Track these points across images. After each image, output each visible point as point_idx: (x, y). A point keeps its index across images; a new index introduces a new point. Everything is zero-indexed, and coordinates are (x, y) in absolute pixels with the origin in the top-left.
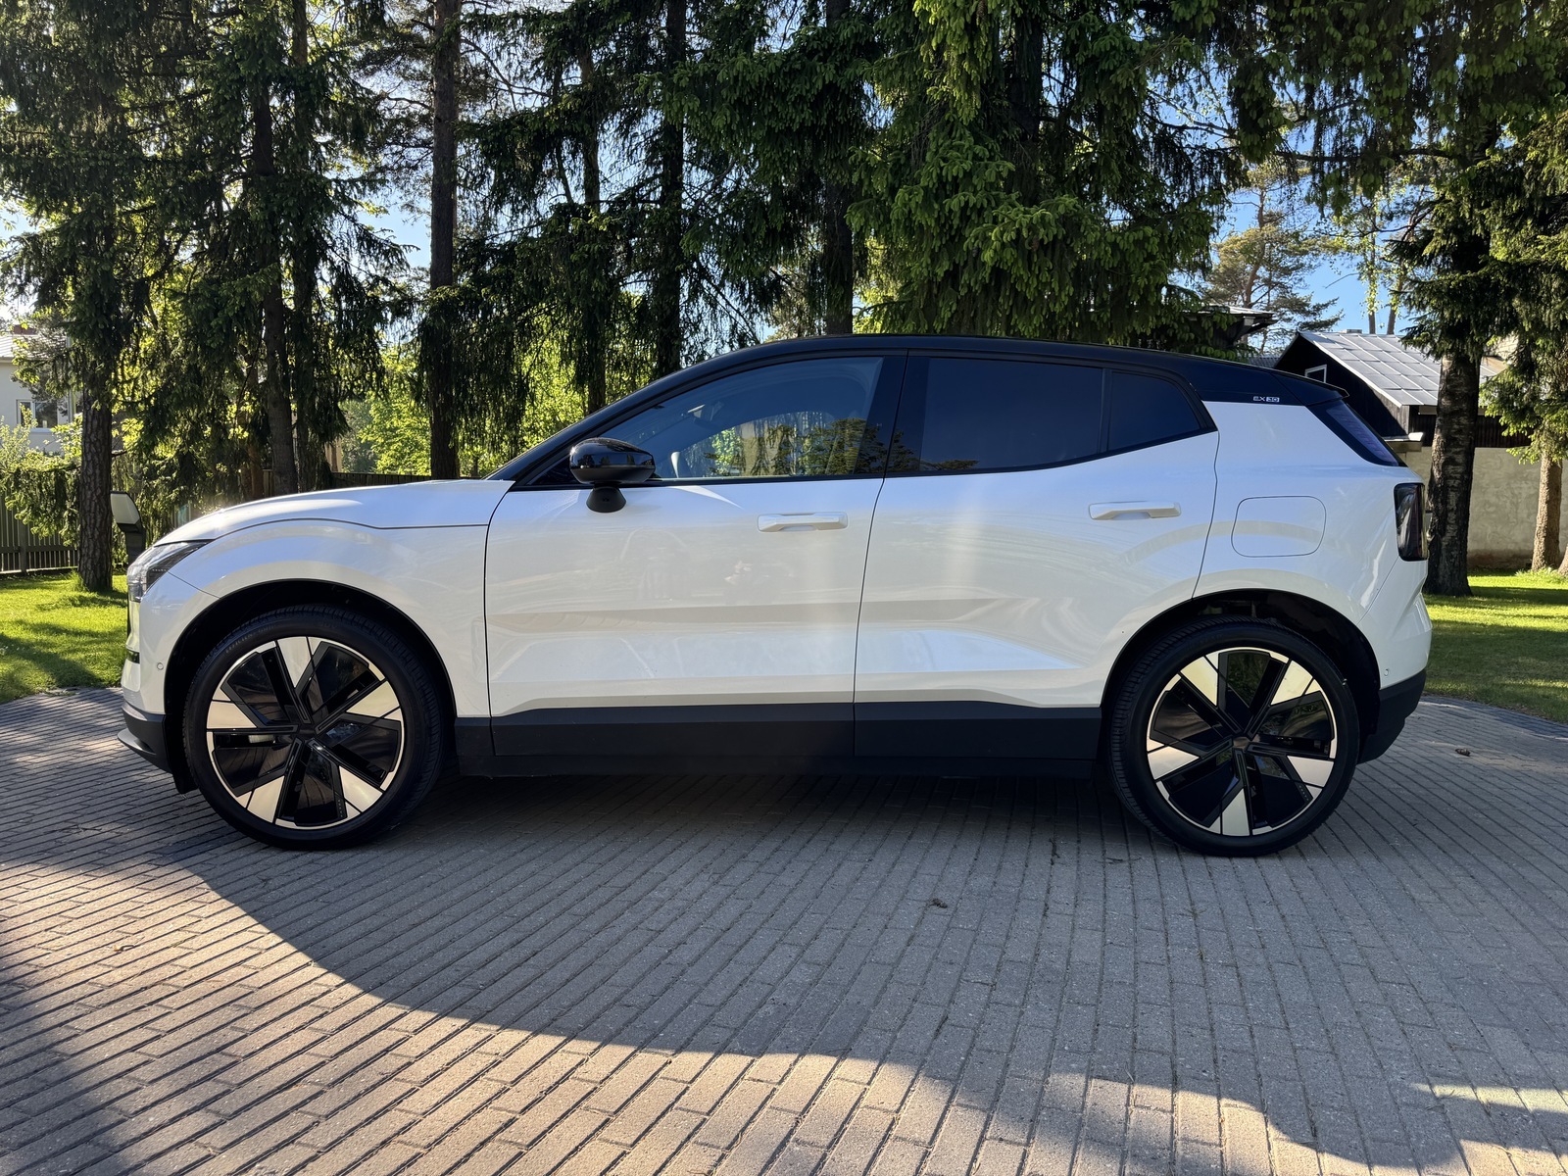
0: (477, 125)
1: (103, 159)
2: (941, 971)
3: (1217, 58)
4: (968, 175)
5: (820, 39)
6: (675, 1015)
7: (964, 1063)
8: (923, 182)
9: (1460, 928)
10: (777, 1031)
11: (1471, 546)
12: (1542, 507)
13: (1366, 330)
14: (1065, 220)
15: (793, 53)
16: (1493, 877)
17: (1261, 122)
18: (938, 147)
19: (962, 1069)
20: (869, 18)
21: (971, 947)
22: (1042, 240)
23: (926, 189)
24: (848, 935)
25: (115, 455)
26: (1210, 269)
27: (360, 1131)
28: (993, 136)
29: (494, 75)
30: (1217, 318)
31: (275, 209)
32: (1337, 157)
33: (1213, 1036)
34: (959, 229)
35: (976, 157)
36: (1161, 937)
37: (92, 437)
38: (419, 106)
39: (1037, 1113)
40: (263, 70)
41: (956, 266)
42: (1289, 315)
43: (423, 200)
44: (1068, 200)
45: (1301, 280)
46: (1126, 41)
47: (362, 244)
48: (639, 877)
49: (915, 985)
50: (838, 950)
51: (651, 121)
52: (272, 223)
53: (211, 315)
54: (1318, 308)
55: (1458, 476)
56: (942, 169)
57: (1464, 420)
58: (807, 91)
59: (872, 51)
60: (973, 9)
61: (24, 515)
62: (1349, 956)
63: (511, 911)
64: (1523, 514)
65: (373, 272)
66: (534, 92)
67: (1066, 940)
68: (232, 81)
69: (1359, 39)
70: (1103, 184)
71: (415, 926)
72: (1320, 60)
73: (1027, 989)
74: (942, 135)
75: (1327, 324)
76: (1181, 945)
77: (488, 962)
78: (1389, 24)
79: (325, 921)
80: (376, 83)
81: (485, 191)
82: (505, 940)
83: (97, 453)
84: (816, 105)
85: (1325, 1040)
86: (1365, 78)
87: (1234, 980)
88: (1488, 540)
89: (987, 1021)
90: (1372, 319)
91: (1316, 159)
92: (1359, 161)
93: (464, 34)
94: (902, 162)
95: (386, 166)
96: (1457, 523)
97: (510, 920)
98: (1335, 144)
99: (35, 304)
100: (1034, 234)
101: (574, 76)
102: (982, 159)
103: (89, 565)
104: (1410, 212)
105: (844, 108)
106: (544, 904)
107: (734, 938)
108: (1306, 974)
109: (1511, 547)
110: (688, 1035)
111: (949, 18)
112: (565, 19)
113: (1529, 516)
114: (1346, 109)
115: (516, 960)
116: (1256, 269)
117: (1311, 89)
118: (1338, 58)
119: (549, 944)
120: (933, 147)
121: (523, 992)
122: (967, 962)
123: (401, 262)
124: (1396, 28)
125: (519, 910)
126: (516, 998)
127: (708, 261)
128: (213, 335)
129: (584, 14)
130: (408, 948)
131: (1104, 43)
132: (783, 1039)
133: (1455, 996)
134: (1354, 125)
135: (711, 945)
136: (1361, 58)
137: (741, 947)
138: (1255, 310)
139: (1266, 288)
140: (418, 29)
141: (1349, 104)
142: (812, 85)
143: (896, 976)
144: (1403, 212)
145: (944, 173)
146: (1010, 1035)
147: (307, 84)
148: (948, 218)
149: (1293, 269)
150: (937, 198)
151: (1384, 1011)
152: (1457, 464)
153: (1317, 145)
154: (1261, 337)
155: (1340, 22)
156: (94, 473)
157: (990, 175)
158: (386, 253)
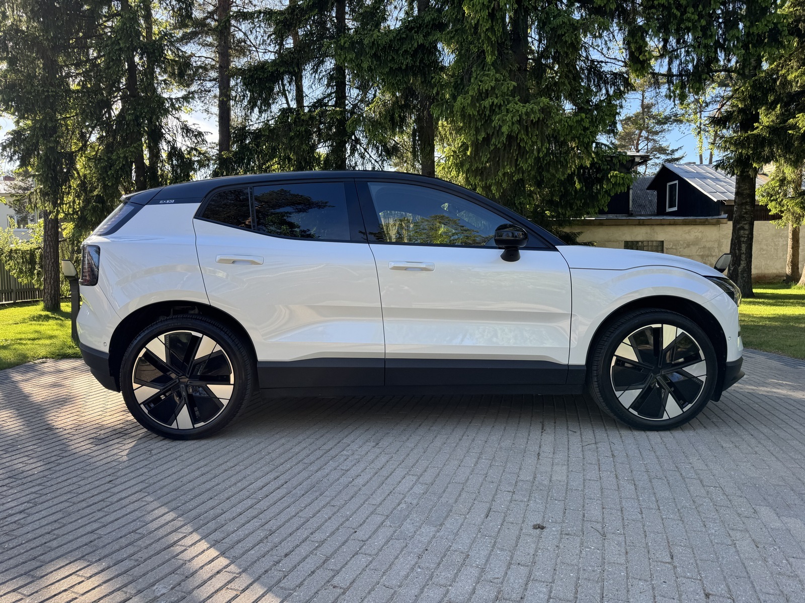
0: (240, 69)
1: (52, 91)
2: (487, 486)
3: (618, 25)
4: (493, 88)
5: (415, 22)
6: (357, 510)
7: (500, 529)
8: (470, 93)
9: (745, 460)
10: (408, 516)
11: (754, 271)
12: (790, 250)
13: (698, 162)
14: (543, 110)
15: (401, 29)
16: (762, 435)
17: (641, 58)
18: (477, 75)
19: (499, 532)
20: (440, 11)
21: (502, 474)
22: (532, 120)
23: (472, 96)
24: (441, 470)
25: (60, 241)
26: (617, 133)
27: (206, 567)
28: (504, 69)
29: (249, 43)
30: (621, 158)
31: (138, 113)
32: (680, 75)
33: (622, 514)
34: (489, 116)
35: (496, 80)
36: (597, 467)
37: (49, 232)
38: (210, 60)
39: (536, 551)
40: (132, 43)
41: (488, 135)
42: (658, 155)
43: (213, 107)
44: (545, 100)
45: (664, 137)
46: (570, 20)
47: (183, 131)
48: (335, 445)
49: (475, 493)
50: (436, 477)
51: (329, 64)
52: (137, 121)
53: (108, 169)
54: (673, 151)
55: (746, 236)
56: (480, 86)
57: (748, 207)
58: (410, 48)
59: (441, 27)
60: (492, 6)
61: (14, 273)
62: (690, 474)
63: (273, 462)
64: (780, 254)
65: (190, 145)
66: (269, 51)
67: (549, 470)
68: (116, 50)
69: (689, 15)
70: (561, 92)
71: (226, 470)
72: (669, 26)
73: (530, 494)
74: (479, 69)
75: (677, 159)
76: (607, 471)
77: (263, 487)
78: (704, 8)
79: (181, 469)
80: (189, 48)
81: (245, 103)
82: (271, 476)
83: (51, 241)
84: (414, 55)
85: (678, 514)
86: (692, 35)
87: (633, 487)
88: (763, 268)
89: (511, 509)
90: (701, 156)
91: (669, 75)
92: (691, 76)
93: (233, 22)
94: (459, 82)
95: (195, 91)
96: (746, 260)
97: (273, 467)
98: (679, 68)
99: (19, 166)
100: (528, 117)
101: (289, 43)
102: (499, 81)
103: (49, 298)
104: (718, 101)
105: (428, 57)
106: (289, 459)
107: (385, 473)
108: (669, 483)
109: (775, 271)
110: (364, 519)
111: (480, 10)
112: (284, 14)
113: (783, 255)
114: (683, 50)
115: (277, 486)
116: (641, 133)
117: (666, 41)
118: (679, 25)
119: (293, 477)
120: (474, 75)
121: (281, 501)
122: (500, 481)
123: (203, 140)
124: (707, 9)
125: (277, 462)
126: (278, 503)
127: (360, 135)
128: (109, 179)
129: (294, 11)
130: (224, 481)
131: (559, 21)
132: (411, 520)
133: (742, 492)
134: (688, 58)
135: (374, 476)
136: (690, 24)
137: (388, 477)
138: (641, 153)
139: (646, 142)
140: (209, 21)
141: (685, 47)
142: (412, 45)
143: (466, 489)
144: (715, 101)
145: (481, 88)
146: (522, 515)
147: (154, 50)
148: (483, 111)
149: (660, 132)
150: (478, 100)
151: (707, 500)
152: (745, 230)
153: (670, 69)
154: (644, 167)
155: (679, 7)
156: (50, 251)
157: (504, 88)
158: (195, 136)
